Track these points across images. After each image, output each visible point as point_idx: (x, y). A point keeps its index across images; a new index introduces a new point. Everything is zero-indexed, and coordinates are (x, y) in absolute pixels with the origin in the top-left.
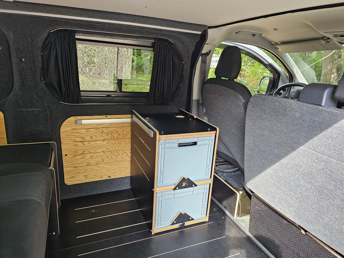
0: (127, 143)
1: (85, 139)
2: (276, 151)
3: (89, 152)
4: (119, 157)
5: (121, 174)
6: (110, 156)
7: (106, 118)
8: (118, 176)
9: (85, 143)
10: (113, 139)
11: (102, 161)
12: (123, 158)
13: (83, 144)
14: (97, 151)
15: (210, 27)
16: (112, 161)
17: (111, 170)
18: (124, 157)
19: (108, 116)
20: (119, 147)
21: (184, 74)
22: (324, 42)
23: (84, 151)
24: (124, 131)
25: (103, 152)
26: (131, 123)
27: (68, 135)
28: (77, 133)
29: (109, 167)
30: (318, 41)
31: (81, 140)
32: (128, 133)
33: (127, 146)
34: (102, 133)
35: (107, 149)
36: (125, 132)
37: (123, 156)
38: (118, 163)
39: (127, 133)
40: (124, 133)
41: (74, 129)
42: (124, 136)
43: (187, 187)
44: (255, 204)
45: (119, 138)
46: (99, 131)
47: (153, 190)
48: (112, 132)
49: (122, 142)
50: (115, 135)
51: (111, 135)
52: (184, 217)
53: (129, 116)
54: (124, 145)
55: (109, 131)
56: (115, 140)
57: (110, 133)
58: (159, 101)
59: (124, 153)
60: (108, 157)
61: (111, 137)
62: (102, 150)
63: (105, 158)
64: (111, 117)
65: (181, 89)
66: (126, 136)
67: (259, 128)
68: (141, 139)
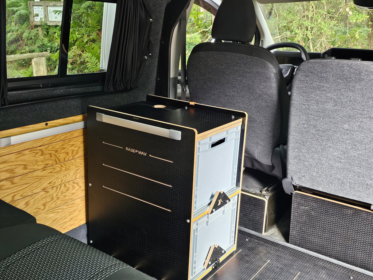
0: (79, 166)
1: (15, 173)
2: (346, 126)
3: (22, 196)
4: (67, 194)
5: (73, 223)
6: (55, 195)
7: (47, 127)
8: (68, 229)
9: (16, 180)
10: (58, 162)
11: (43, 207)
12: (73, 194)
13: (13, 183)
14: (35, 191)
16: (59, 202)
17: (57, 221)
18: (76, 192)
19: (50, 123)
20: (67, 176)
23: (13, 197)
24: (73, 147)
25: (44, 189)
26: (83, 129)
29: (55, 214)
31: (8, 175)
32: (79, 147)
33: (79, 171)
34: (42, 155)
35: (50, 183)
36: (75, 147)
37: (73, 192)
38: (67, 205)
39: (77, 149)
40: (73, 149)
42: (73, 155)
43: (222, 205)
44: (299, 204)
45: (67, 159)
46: (37, 153)
47: (188, 221)
48: (56, 151)
49: (71, 166)
50: (61, 155)
51: (55, 156)
52: (218, 252)
53: (80, 117)
54: (74, 170)
55: (52, 150)
56: (61, 165)
57: (54, 152)
58: (121, 86)
59: (75, 185)
60: (52, 199)
61: (55, 160)
62: (43, 187)
63: (48, 200)
64: (54, 124)
65: (147, 63)
66: (77, 153)
67: (317, 102)
68: (133, 151)
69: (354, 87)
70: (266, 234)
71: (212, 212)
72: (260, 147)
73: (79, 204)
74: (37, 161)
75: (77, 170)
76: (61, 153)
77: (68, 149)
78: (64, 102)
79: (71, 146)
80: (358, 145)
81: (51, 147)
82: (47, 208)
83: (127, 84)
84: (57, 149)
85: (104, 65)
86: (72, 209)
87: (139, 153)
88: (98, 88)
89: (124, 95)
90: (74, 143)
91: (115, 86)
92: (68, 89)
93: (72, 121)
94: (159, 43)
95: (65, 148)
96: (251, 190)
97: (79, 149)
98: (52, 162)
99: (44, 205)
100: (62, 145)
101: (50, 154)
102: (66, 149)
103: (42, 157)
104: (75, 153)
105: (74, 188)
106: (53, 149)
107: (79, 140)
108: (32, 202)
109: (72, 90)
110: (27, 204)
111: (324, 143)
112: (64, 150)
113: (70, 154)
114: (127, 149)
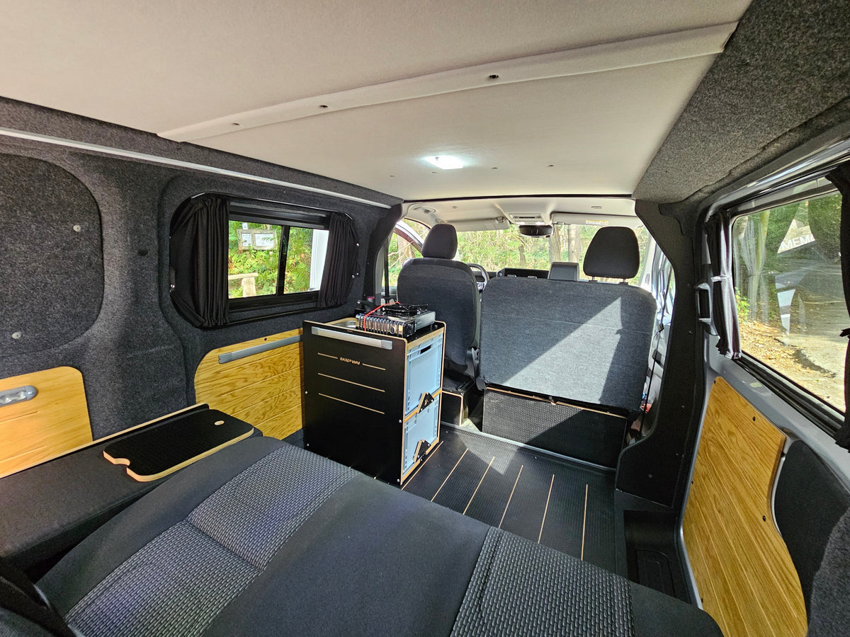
0: (295, 376)
1: (235, 386)
2: (527, 332)
3: (242, 407)
4: (285, 402)
5: (291, 429)
6: (273, 404)
7: (266, 341)
8: (286, 435)
9: (236, 393)
10: (276, 374)
11: (262, 417)
12: (290, 402)
13: (233, 396)
14: (254, 402)
15: (406, 202)
16: (277, 411)
17: (276, 428)
18: (293, 400)
19: (269, 338)
20: (284, 386)
21: (359, 261)
22: (497, 222)
23: (234, 409)
25: (263, 400)
26: (299, 342)
27: (207, 387)
28: (226, 377)
29: (273, 422)
30: (493, 221)
31: (229, 389)
32: (296, 359)
33: (295, 380)
34: (261, 368)
35: (268, 394)
36: (291, 359)
37: (290, 400)
38: (285, 413)
39: (293, 360)
41: (218, 372)
42: (290, 366)
43: (428, 404)
44: (490, 398)
45: (284, 370)
46: (257, 366)
47: (400, 421)
48: (274, 364)
49: (288, 376)
50: (279, 367)
51: (274, 368)
52: (425, 445)
53: (296, 331)
54: (291, 380)
57: (272, 365)
58: (332, 302)
59: (292, 394)
60: (271, 408)
62: (262, 398)
63: (268, 410)
64: (273, 339)
65: (355, 281)
66: (293, 364)
67: (503, 312)
68: (347, 360)
69: (533, 299)
70: (462, 425)
71: (420, 411)
72: (456, 349)
73: (296, 411)
74: (256, 374)
75: (293, 380)
76: (280, 365)
77: (285, 361)
79: (288, 358)
80: (537, 347)
81: (269, 360)
82: (266, 417)
84: (275, 361)
85: (316, 284)
86: (289, 417)
87: (353, 363)
88: (312, 305)
89: (334, 309)
90: (290, 355)
91: (327, 303)
94: (365, 264)
95: (283, 360)
96: (448, 389)
98: (271, 374)
99: (264, 414)
101: (269, 367)
103: (262, 370)
104: (291, 364)
105: (291, 396)
106: (271, 362)
107: (295, 353)
108: (252, 412)
110: (247, 415)
111: (510, 346)
112: (282, 362)
113: (287, 366)
114: (341, 359)
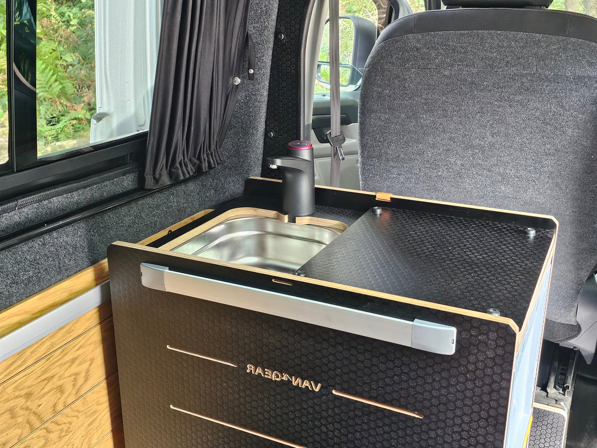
0: (95, 412)
21: (251, 29)
24: (75, 364)
26: (99, 306)
32: (92, 360)
33: (95, 424)
36: (79, 365)
39: (85, 366)
40: (76, 370)
42: (77, 387)
45: (60, 406)
49: (75, 419)
50: (44, 401)
51: (27, 409)
53: (88, 275)
54: (83, 428)
55: (17, 397)
56: (44, 428)
57: (21, 401)
58: (186, 166)
61: (28, 422)
64: (16, 319)
65: (241, 96)
66: (86, 379)
68: (272, 375)
75: (89, 425)
76: (44, 395)
77: (60, 377)
78: (36, 244)
79: (68, 365)
81: (10, 390)
83: (199, 158)
84: (30, 387)
87: (295, 384)
88: (127, 182)
89: (191, 186)
90: (76, 356)
91: (173, 170)
92: (45, 202)
93: (64, 296)
94: (272, 39)
95: (53, 377)
97: (90, 365)
98: (19, 431)
100: (45, 372)
101: (11, 410)
102: (55, 379)
104: (81, 381)
106: (17, 393)
107: (89, 342)
109: (58, 201)
112: (51, 383)
113: (69, 388)
114: (250, 368)
